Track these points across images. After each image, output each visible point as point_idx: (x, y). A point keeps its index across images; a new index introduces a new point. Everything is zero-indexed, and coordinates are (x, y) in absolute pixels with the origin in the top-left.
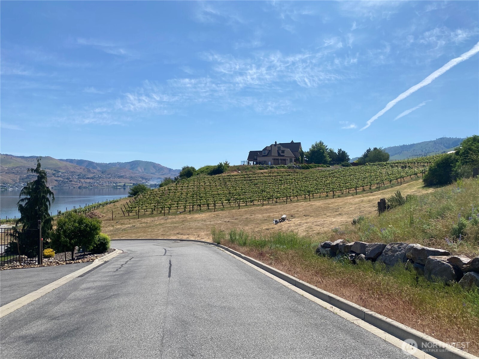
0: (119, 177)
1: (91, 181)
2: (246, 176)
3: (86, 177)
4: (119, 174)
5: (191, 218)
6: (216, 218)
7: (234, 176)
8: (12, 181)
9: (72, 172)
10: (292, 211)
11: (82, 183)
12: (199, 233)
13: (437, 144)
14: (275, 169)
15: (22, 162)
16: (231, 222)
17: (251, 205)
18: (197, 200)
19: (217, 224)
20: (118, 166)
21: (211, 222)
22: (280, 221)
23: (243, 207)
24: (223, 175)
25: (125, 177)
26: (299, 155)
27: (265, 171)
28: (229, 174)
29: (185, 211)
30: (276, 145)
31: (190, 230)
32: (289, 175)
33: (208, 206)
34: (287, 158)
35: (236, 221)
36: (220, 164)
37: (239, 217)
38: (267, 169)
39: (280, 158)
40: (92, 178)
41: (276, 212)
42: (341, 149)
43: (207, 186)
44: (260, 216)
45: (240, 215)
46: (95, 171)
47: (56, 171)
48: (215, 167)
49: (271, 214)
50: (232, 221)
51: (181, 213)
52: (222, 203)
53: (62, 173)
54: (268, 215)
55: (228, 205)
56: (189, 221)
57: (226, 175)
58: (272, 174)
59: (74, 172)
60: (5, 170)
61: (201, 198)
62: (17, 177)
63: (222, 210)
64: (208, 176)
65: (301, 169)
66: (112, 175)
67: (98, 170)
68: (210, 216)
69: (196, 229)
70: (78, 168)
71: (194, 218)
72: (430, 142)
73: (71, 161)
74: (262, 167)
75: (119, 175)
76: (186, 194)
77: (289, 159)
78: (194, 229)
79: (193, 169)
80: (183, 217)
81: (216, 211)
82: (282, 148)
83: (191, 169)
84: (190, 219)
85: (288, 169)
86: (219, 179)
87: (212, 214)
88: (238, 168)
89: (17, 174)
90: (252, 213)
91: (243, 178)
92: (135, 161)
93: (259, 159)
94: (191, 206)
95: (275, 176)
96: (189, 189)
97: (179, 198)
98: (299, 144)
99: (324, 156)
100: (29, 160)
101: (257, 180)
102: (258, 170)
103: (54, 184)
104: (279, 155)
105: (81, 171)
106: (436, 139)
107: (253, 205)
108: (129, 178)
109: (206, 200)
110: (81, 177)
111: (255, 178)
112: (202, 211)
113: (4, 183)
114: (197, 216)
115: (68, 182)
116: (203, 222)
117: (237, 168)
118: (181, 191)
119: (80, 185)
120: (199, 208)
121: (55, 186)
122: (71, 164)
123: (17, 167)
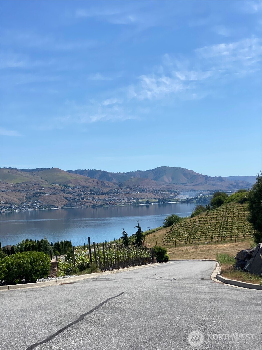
0: (140, 191)
1: (106, 197)
3: (100, 192)
4: (139, 186)
6: (234, 247)
8: (18, 200)
9: (83, 187)
11: (96, 200)
15: (27, 177)
20: (139, 176)
21: (229, 250)
25: (147, 190)
29: (211, 241)
33: (231, 237)
40: (107, 194)
46: (110, 184)
47: (65, 186)
51: (208, 243)
53: (73, 188)
56: (213, 250)
59: (86, 187)
60: (10, 187)
62: (23, 196)
63: (242, 241)
66: (131, 188)
67: (114, 183)
68: (231, 246)
70: (90, 181)
71: (217, 247)
73: (81, 172)
75: (140, 188)
76: (214, 226)
80: (210, 246)
81: (237, 242)
87: (233, 244)
89: (23, 191)
92: (160, 168)
96: (217, 221)
97: (208, 229)
100: (34, 173)
103: (64, 203)
105: (94, 184)
108: (153, 192)
110: (94, 192)
112: (225, 242)
113: (10, 204)
114: (220, 246)
115: (79, 199)
116: (223, 250)
118: (210, 222)
119: (93, 202)
120: (223, 239)
121: (65, 205)
122: (81, 176)
123: (23, 183)
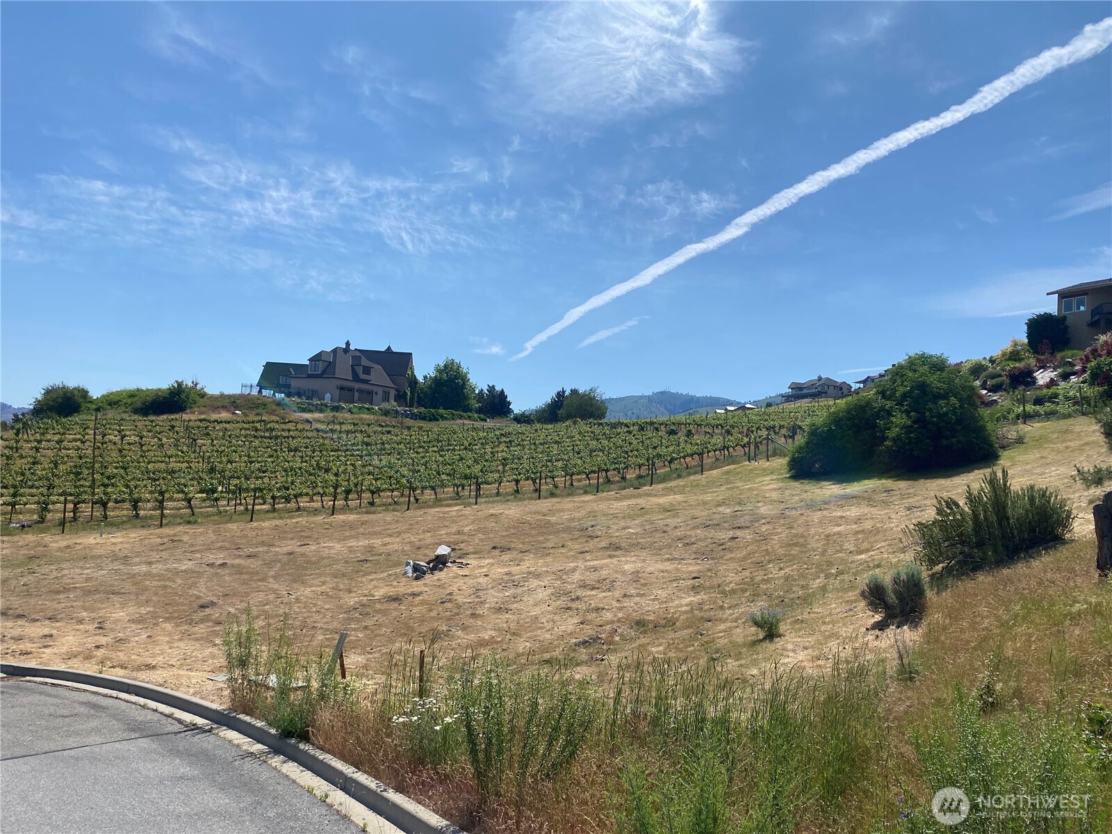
2: (258, 425)
5: (68, 547)
6: (169, 548)
7: (221, 422)
10: (443, 532)
12: (102, 613)
13: (654, 403)
14: (346, 415)
16: (233, 566)
17: (289, 511)
18: (92, 487)
19: (177, 572)
21: (150, 563)
22: (431, 566)
23: (263, 516)
24: (186, 417)
26: (407, 384)
27: (317, 415)
28: (203, 417)
29: (42, 520)
30: (346, 350)
31: (61, 596)
32: (389, 432)
33: (135, 507)
34: (375, 389)
35: (253, 564)
36: (176, 385)
37: (261, 549)
38: (321, 411)
39: (357, 386)
41: (390, 536)
42: (493, 386)
43: (129, 444)
44: (336, 548)
45: (263, 544)
48: (160, 394)
49: (377, 542)
50: (237, 561)
51: (26, 529)
52: (189, 501)
54: (363, 543)
55: (208, 507)
56: (59, 561)
57: (193, 417)
58: (338, 427)
61: (108, 478)
63: (189, 522)
64: (136, 417)
65: (416, 419)
68: (147, 542)
69: (87, 592)
71: (78, 547)
72: (641, 397)
74: (309, 404)
76: (52, 465)
77: (380, 391)
78: (79, 592)
79: (84, 393)
80: (34, 541)
81: (167, 525)
82: (365, 362)
83: (76, 392)
84: (60, 550)
85: (384, 418)
86: (173, 427)
87: (153, 536)
88: (234, 402)
90: (304, 536)
91: (249, 429)
93: (295, 384)
94: (70, 506)
95: (348, 432)
96: (63, 451)
97: (23, 474)
98: (406, 358)
99: (463, 393)
101: (293, 438)
102: (295, 411)
104: (356, 378)
106: (653, 393)
107: (296, 511)
109: (127, 486)
111: (286, 434)
112: (112, 525)
114: (90, 540)
116: (117, 565)
117: (231, 402)
118: (32, 453)
120: (98, 513)
